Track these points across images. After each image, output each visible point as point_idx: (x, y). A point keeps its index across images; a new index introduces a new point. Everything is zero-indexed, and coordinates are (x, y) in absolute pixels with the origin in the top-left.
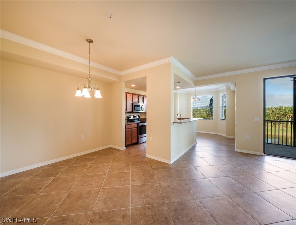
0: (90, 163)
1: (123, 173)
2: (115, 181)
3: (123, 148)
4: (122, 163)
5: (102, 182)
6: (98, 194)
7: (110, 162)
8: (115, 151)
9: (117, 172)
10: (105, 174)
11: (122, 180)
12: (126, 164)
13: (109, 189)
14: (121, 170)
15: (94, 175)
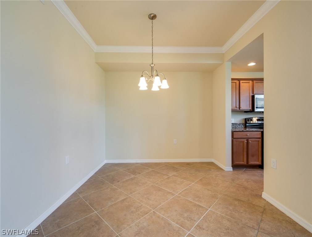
0: (171, 174)
1: (195, 205)
2: (176, 210)
3: (227, 167)
4: (208, 190)
5: (160, 203)
6: (143, 216)
7: (193, 182)
8: (213, 169)
9: (190, 199)
10: (173, 195)
11: (186, 215)
12: (214, 193)
13: (159, 217)
14: (197, 199)
15: (162, 189)
